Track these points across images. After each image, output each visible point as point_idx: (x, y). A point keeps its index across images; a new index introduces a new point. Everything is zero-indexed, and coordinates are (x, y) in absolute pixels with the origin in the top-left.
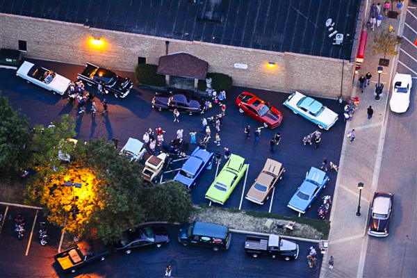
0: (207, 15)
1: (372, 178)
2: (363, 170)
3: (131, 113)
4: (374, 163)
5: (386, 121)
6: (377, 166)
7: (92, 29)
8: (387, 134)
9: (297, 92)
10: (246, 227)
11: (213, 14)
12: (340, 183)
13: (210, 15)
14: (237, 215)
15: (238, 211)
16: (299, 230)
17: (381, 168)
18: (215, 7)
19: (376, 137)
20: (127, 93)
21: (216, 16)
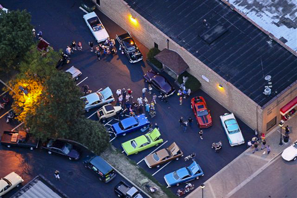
0: (205, 36)
1: (232, 189)
2: (231, 182)
3: (129, 74)
4: (243, 181)
5: (274, 161)
6: (243, 184)
7: (132, 9)
8: (267, 168)
9: (232, 114)
10: (131, 176)
11: (210, 37)
12: (210, 182)
13: (207, 37)
14: (132, 167)
15: (135, 164)
16: (159, 195)
17: (244, 186)
18: (214, 34)
19: (258, 167)
20: (135, 62)
21: (210, 39)
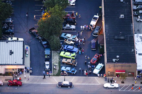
1: (79, 83)
2: (81, 81)
8: (97, 85)
10: (54, 61)
11: (117, 38)
12: (75, 77)
14: (58, 59)
17: (83, 85)
18: (119, 38)
19: (94, 83)
20: (94, 35)
21: (116, 38)
